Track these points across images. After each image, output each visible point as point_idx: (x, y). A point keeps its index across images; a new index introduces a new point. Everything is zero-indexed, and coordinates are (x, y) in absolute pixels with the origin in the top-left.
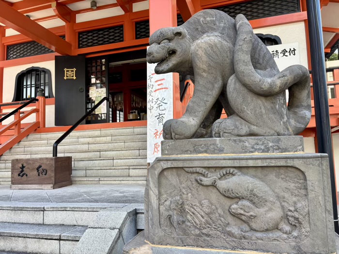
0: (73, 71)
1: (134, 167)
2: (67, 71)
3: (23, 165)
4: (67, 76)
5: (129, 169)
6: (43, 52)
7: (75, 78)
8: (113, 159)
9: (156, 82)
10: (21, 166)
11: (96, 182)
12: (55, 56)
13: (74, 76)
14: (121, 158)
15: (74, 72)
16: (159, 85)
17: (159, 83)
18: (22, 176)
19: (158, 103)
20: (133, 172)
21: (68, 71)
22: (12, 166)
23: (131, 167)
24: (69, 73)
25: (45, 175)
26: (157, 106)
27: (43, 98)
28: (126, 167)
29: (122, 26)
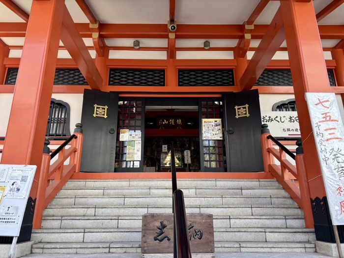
0: (104, 109)
1: (272, 230)
2: (97, 108)
3: (161, 223)
4: (97, 114)
5: (265, 232)
6: (70, 82)
7: (105, 116)
8: (230, 219)
9: (326, 130)
10: (158, 224)
11: (235, 250)
12: (85, 89)
13: (105, 115)
14: (240, 217)
15: (106, 109)
16: (330, 134)
17: (330, 132)
18: (161, 240)
19: (333, 154)
20: (270, 236)
21: (99, 108)
22: (144, 225)
23: (268, 230)
24: (100, 110)
25: (200, 239)
26: (333, 157)
27: (81, 136)
28: (261, 230)
29: (163, 71)
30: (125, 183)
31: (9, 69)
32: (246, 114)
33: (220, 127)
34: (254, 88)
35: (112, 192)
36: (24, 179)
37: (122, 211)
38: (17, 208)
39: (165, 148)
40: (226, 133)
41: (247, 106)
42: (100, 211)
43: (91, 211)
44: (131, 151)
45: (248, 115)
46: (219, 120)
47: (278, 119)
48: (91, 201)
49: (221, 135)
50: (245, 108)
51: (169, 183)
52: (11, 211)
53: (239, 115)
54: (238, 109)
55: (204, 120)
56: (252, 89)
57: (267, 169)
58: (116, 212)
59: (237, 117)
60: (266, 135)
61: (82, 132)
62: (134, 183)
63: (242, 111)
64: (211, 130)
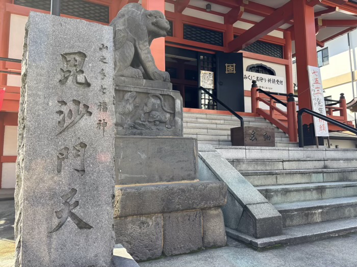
9: (316, 88)
10: (251, 132)
16: (317, 91)
19: (318, 101)
25: (269, 140)
26: (318, 103)
32: (233, 71)
34: (240, 51)
40: (218, 85)
41: (234, 65)
45: (234, 72)
46: (212, 73)
47: (250, 77)
49: (213, 85)
50: (233, 66)
53: (228, 71)
54: (228, 66)
55: (202, 72)
56: (239, 52)
57: (255, 111)
59: (227, 72)
60: (255, 89)
64: (206, 80)
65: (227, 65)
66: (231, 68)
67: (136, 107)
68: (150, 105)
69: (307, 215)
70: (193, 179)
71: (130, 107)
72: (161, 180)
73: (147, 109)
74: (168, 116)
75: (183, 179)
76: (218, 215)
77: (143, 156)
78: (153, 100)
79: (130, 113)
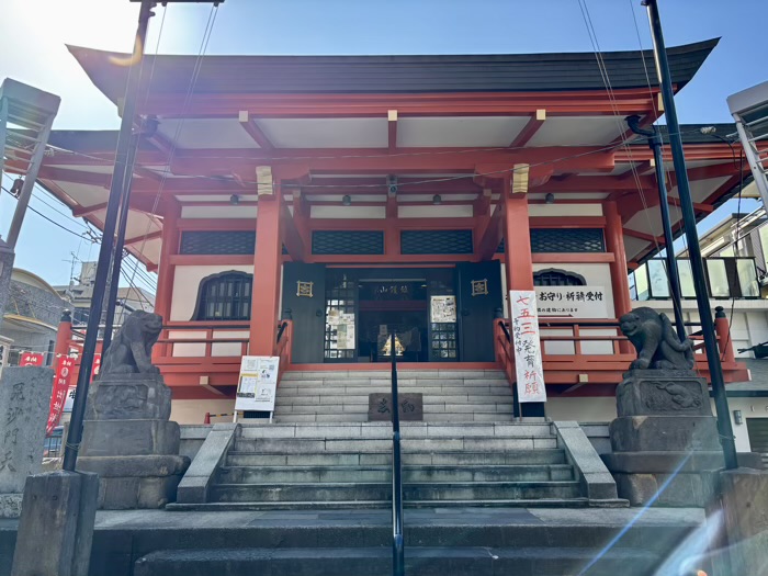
0: (309, 285)
1: (479, 412)
2: (301, 285)
3: (383, 400)
4: (300, 292)
5: (473, 413)
7: (311, 295)
9: (522, 325)
10: (381, 400)
13: (311, 293)
14: (455, 403)
15: (311, 286)
16: (525, 328)
17: (526, 326)
18: (384, 412)
19: (526, 345)
21: (303, 285)
24: (304, 288)
25: (412, 411)
26: (526, 348)
27: (291, 322)
29: (382, 233)
30: (343, 374)
31: (183, 232)
32: (484, 291)
33: (453, 306)
35: (332, 382)
36: (272, 368)
37: (345, 399)
38: (270, 391)
39: (383, 328)
40: (460, 315)
41: (485, 280)
42: (324, 399)
43: (316, 399)
44: (342, 338)
45: (486, 292)
46: (452, 297)
48: (313, 391)
49: (454, 317)
50: (483, 283)
51: (389, 374)
52: (265, 392)
53: (476, 292)
54: (476, 284)
55: (433, 297)
57: (497, 359)
58: (339, 399)
59: (473, 294)
60: (498, 321)
61: (291, 318)
62: (352, 374)
63: (480, 287)
64: (442, 310)
65: (473, 282)
66: (480, 286)
67: (115, 397)
68: (126, 394)
69: (260, 493)
70: (147, 454)
71: (110, 398)
72: (119, 454)
73: (123, 398)
74: (141, 402)
75: (138, 454)
76: (153, 484)
77: (107, 436)
78: (129, 390)
79: (109, 403)
